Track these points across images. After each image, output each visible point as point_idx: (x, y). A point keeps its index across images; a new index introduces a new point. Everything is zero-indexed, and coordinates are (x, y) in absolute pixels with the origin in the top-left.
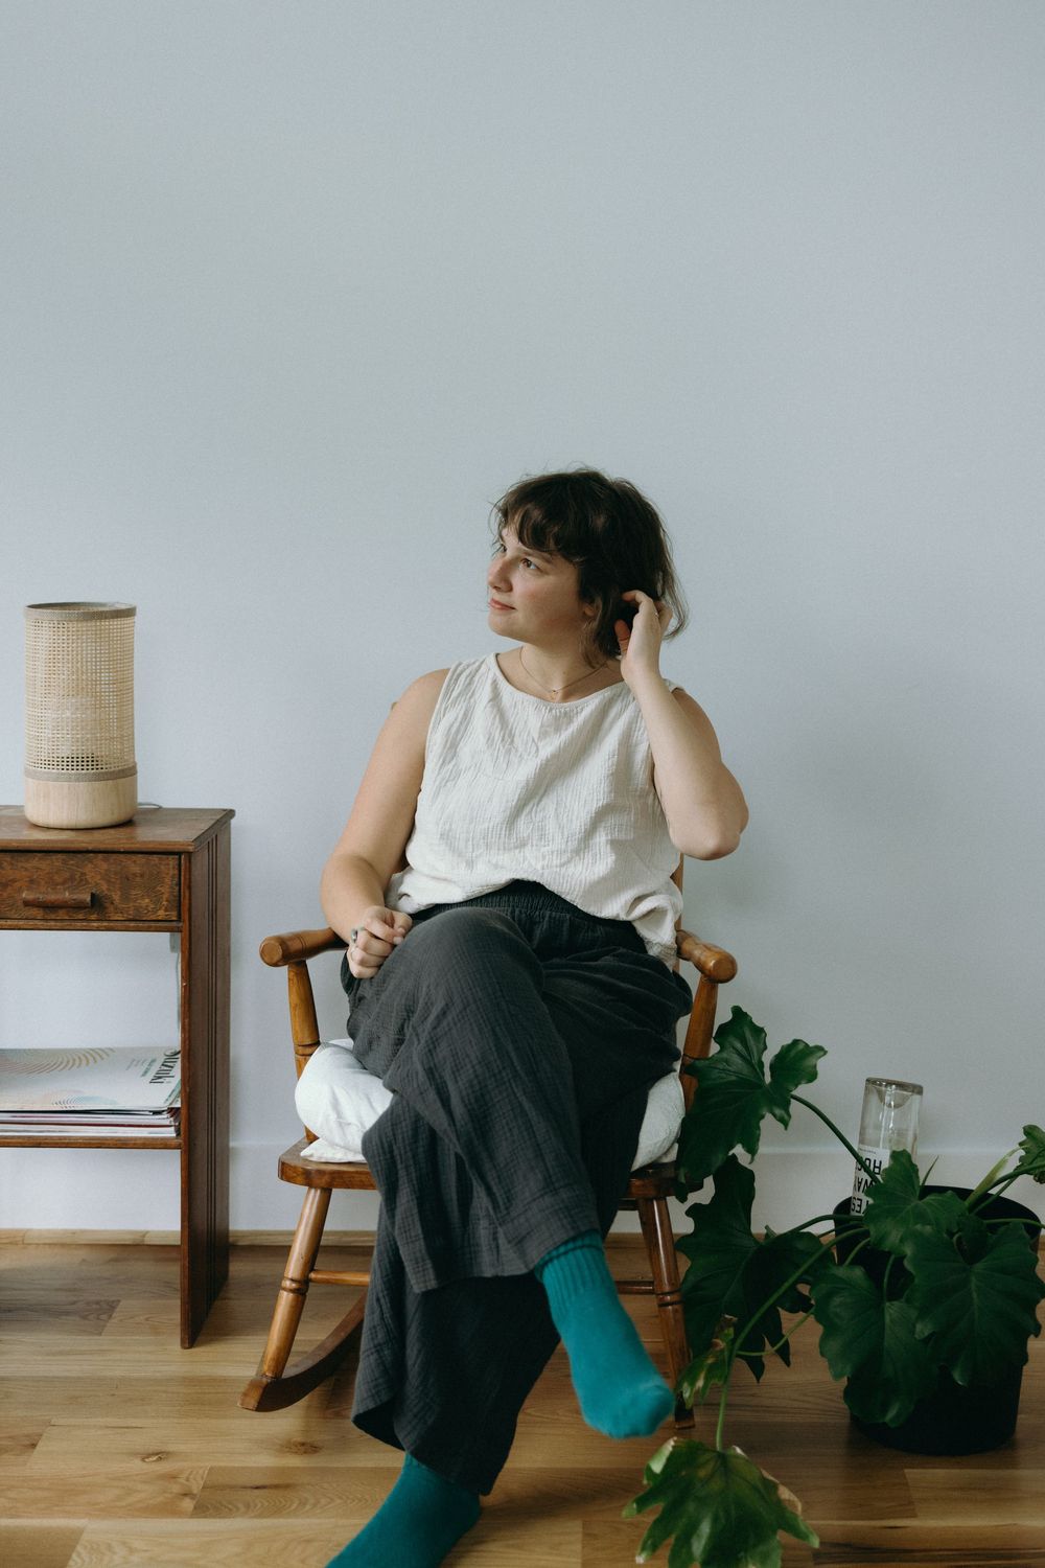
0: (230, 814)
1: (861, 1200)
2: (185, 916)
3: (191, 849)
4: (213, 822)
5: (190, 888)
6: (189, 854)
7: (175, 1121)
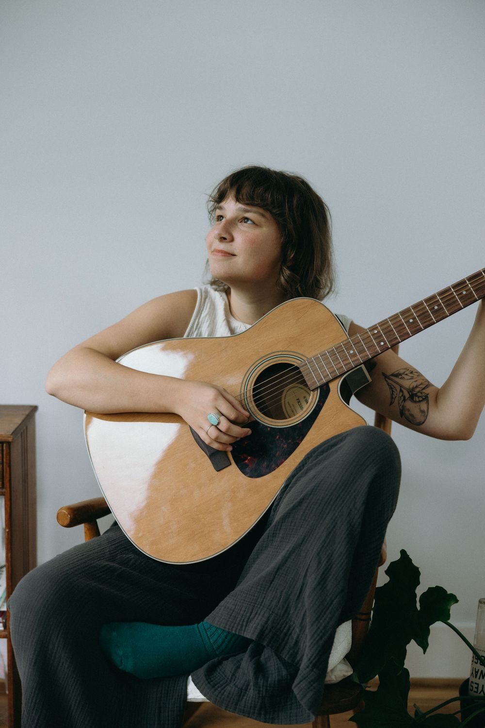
0: (34, 409)
1: (478, 684)
2: (7, 485)
3: (10, 440)
4: (24, 416)
5: (10, 466)
6: (9, 443)
7: (3, 619)
